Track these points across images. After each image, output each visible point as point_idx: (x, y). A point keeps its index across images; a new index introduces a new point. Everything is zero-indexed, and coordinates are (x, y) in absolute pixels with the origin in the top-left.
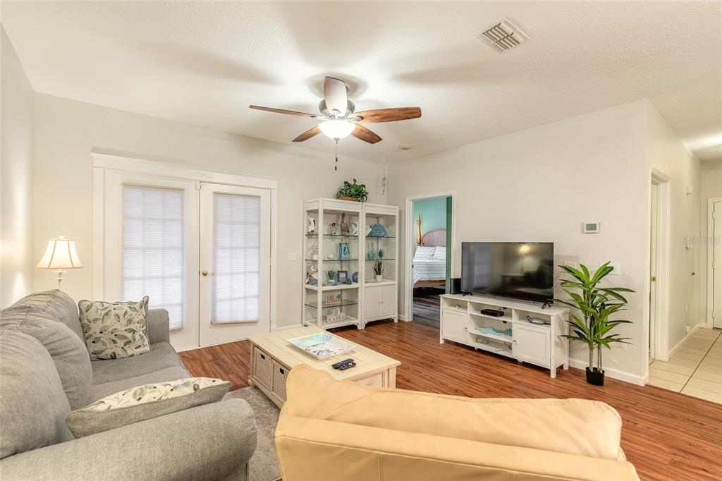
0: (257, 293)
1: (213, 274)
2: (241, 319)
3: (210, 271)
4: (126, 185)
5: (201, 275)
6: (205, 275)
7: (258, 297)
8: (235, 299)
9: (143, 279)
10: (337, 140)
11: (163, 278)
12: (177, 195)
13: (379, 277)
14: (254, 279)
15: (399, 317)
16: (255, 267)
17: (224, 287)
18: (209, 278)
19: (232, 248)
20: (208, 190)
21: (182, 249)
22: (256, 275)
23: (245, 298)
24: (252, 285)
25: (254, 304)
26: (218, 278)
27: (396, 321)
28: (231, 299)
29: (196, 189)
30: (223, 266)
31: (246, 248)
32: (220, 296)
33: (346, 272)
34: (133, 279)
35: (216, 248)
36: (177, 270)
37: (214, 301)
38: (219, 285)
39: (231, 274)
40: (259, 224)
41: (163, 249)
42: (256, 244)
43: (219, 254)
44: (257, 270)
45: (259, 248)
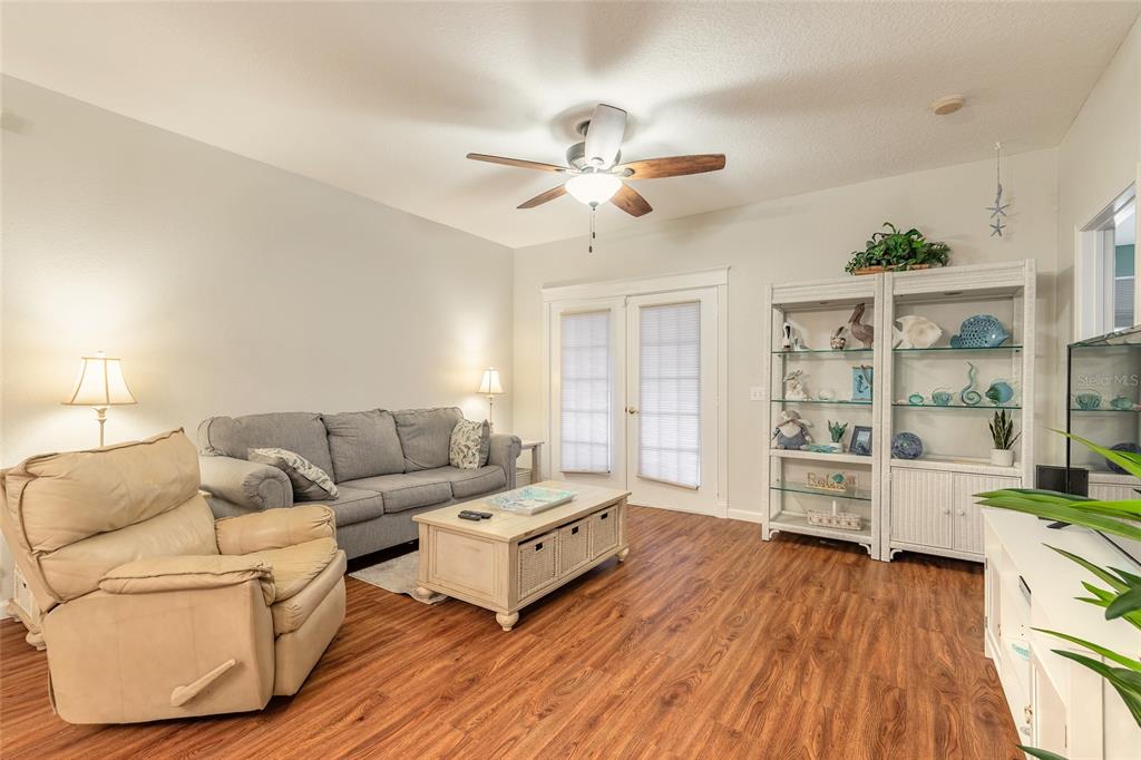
0: (696, 446)
1: (640, 412)
2: (672, 478)
3: (636, 408)
5: (628, 412)
6: (632, 413)
7: (698, 452)
8: (665, 449)
11: (591, 412)
12: (603, 317)
14: (691, 425)
16: (693, 407)
17: (652, 431)
18: (635, 415)
19: (660, 379)
20: (636, 302)
22: (694, 420)
23: (679, 450)
24: (687, 433)
25: (690, 461)
26: (644, 418)
28: (660, 449)
30: (650, 404)
31: (678, 379)
32: (646, 442)
35: (641, 379)
36: (602, 404)
37: (640, 448)
38: (645, 428)
39: (660, 414)
40: (698, 342)
41: (592, 380)
42: (693, 373)
43: (645, 386)
44: (695, 412)
45: (699, 378)
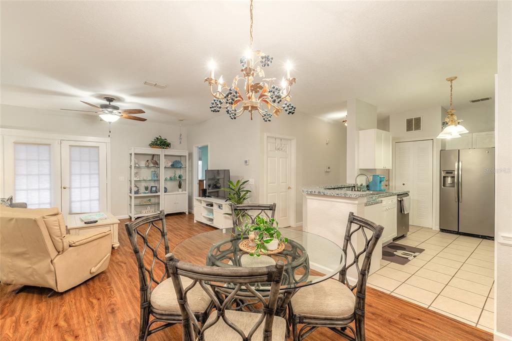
0: (98, 198)
1: (69, 188)
2: (87, 211)
3: (67, 186)
4: (16, 143)
5: (62, 188)
6: (64, 188)
7: (99, 200)
8: (84, 201)
9: (27, 190)
10: (110, 123)
11: (39, 189)
12: (47, 147)
13: (180, 190)
14: (96, 191)
15: (189, 211)
16: (96, 184)
17: (76, 195)
18: (67, 190)
19: (81, 174)
20: (66, 145)
21: (50, 175)
22: (97, 189)
23: (90, 200)
24: (95, 194)
25: (96, 203)
26: (73, 190)
27: (187, 213)
28: (81, 201)
29: (58, 144)
30: (76, 182)
31: (90, 174)
32: (73, 199)
33: (156, 187)
34: (21, 190)
35: (71, 174)
36: (47, 185)
37: (71, 202)
38: (73, 194)
39: (81, 188)
40: (98, 161)
41: (39, 175)
42: (97, 172)
43: (73, 177)
44: (98, 186)
45: (99, 174)
